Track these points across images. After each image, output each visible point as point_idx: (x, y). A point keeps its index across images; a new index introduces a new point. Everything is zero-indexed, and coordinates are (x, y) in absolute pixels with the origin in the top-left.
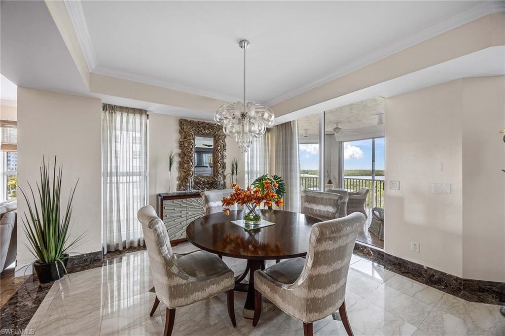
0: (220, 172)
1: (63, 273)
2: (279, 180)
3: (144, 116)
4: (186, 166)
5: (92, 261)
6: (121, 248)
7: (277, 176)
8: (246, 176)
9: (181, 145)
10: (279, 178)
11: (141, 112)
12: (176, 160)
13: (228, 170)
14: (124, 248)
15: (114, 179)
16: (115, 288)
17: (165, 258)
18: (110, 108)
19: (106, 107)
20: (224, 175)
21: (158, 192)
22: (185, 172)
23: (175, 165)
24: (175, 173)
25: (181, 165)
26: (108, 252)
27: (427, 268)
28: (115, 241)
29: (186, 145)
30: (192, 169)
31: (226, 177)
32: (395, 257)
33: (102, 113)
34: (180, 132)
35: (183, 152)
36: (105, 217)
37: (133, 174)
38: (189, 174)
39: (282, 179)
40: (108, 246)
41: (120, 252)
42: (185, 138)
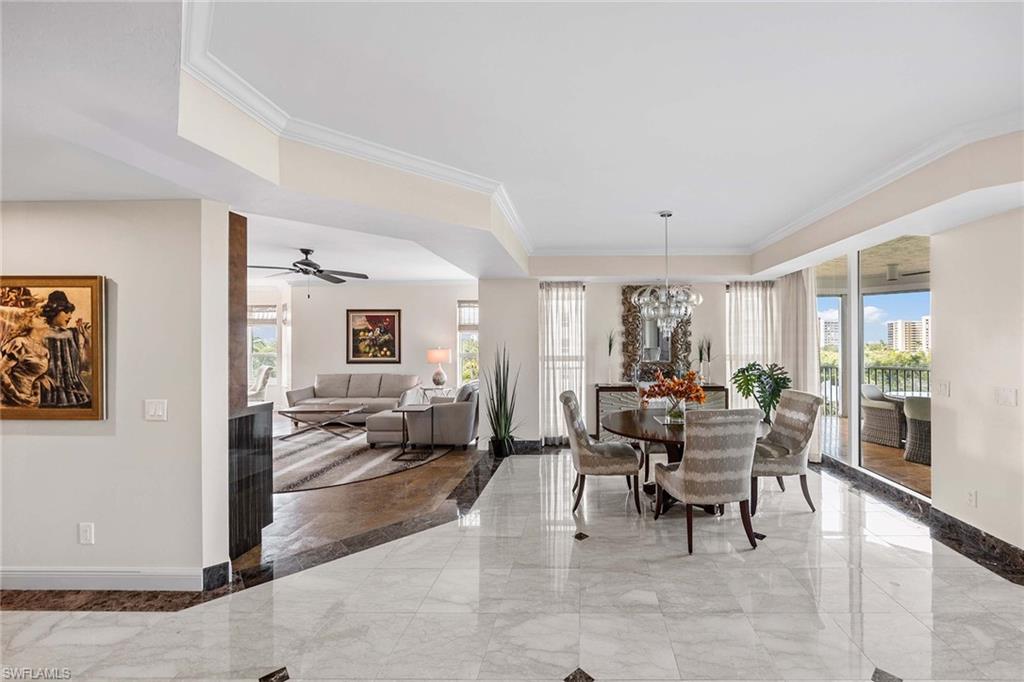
0: (681, 357)
1: (511, 453)
2: (779, 371)
3: (580, 289)
4: (630, 348)
5: (531, 448)
6: (557, 444)
7: (776, 366)
8: (728, 363)
9: (625, 320)
10: (780, 369)
11: (576, 284)
12: (618, 341)
13: (694, 355)
14: (561, 444)
15: (551, 363)
16: (553, 491)
17: (576, 431)
18: (546, 286)
19: (541, 286)
20: (687, 361)
21: (596, 382)
22: (629, 357)
23: (617, 347)
24: (617, 358)
25: (625, 346)
26: (546, 445)
27: (987, 534)
28: (552, 435)
29: (631, 320)
30: (640, 353)
31: (692, 365)
32: (945, 514)
33: (540, 292)
34: (624, 304)
35: (627, 330)
36: (543, 417)
37: (570, 359)
38: (634, 360)
39: (785, 370)
40: (546, 439)
41: (557, 447)
42: (629, 310)
